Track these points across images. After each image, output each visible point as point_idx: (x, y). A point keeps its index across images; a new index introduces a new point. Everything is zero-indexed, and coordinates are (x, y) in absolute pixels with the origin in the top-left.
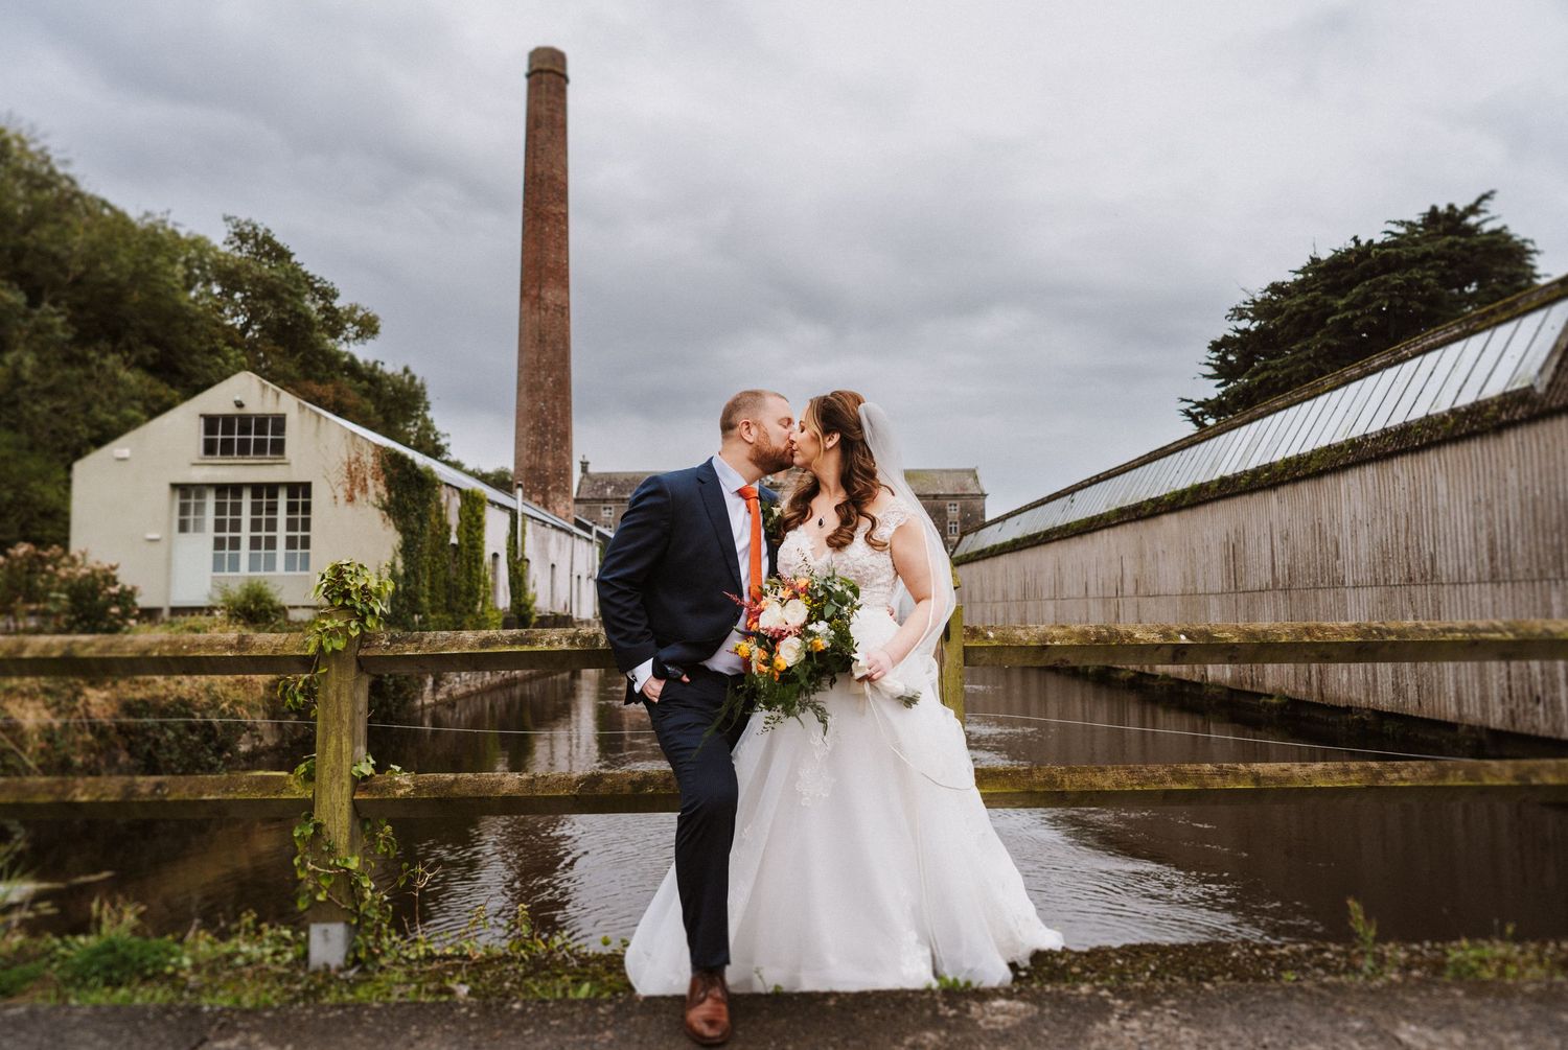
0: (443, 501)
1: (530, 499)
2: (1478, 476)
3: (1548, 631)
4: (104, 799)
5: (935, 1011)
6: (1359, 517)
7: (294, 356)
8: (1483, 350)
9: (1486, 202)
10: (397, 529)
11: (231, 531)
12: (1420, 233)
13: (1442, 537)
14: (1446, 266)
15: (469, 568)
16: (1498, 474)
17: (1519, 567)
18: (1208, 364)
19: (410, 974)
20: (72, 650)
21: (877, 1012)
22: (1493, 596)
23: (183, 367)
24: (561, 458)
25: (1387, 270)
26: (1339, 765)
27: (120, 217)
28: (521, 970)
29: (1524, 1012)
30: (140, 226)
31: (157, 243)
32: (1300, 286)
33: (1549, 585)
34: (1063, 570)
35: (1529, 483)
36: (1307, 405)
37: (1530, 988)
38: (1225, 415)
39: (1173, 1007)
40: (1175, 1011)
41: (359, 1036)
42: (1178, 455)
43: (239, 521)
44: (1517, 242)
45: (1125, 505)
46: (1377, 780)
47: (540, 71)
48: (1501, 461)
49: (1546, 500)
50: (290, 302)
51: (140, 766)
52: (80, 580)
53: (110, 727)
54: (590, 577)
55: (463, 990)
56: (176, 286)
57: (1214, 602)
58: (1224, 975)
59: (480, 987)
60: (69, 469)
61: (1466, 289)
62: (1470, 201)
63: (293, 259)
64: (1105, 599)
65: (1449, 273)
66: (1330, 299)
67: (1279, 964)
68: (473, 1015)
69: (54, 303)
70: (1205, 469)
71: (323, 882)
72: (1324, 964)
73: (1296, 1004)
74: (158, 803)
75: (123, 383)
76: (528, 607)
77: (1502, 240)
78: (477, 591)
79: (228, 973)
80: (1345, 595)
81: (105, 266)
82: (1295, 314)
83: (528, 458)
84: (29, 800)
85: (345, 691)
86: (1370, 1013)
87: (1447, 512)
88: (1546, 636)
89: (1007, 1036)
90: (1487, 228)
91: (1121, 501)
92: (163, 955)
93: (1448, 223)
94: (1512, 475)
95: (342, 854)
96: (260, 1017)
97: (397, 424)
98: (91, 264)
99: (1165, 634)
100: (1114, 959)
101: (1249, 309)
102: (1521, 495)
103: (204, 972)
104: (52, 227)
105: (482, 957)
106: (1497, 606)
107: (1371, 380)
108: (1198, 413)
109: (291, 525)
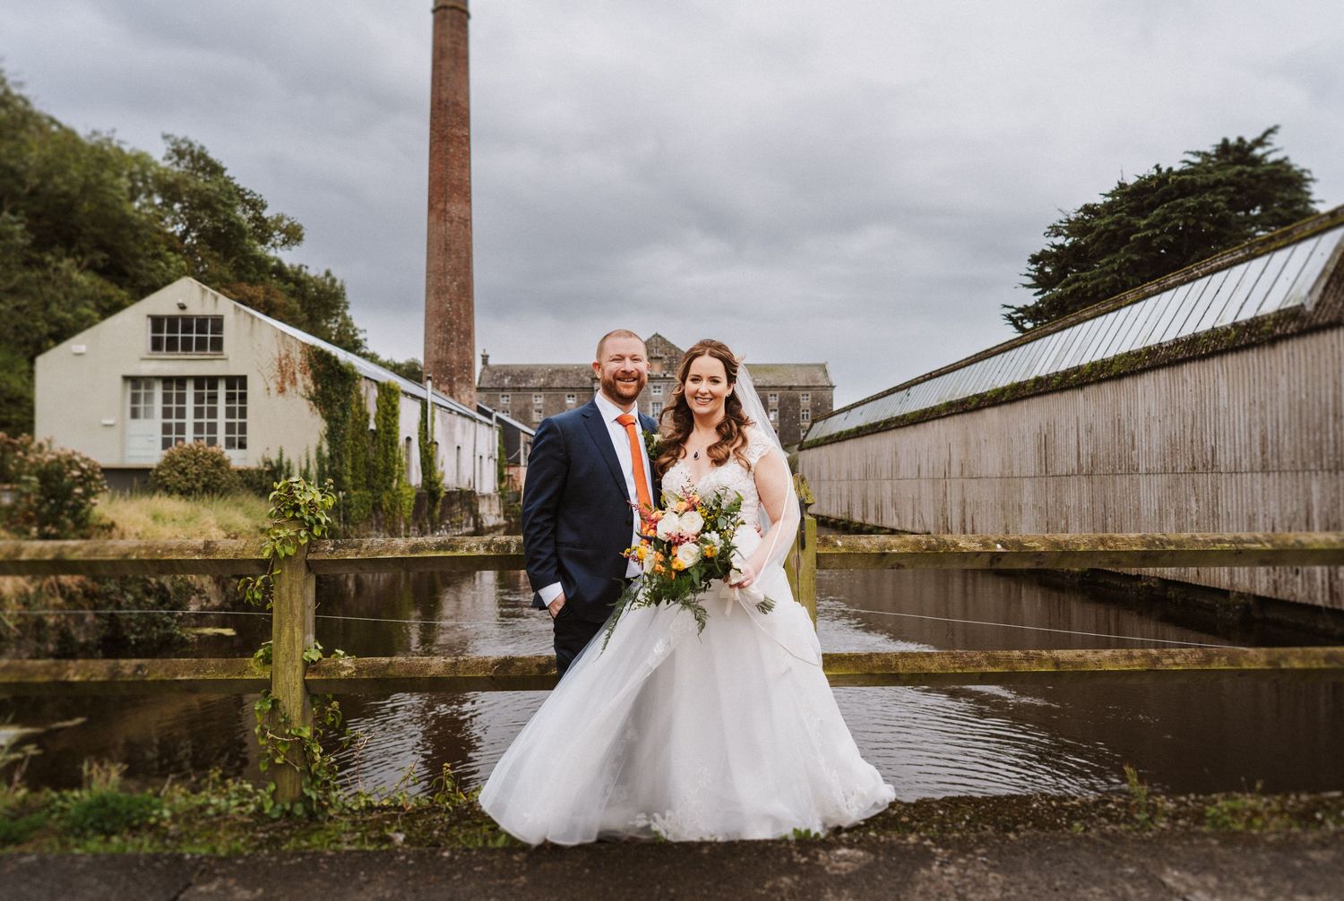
0: (363, 392)
1: (438, 389)
2: (1254, 380)
3: (1299, 542)
4: (93, 679)
5: (791, 858)
6: (1153, 415)
7: (228, 261)
8: (1263, 272)
9: (1271, 136)
10: (323, 417)
11: (177, 417)
12: (1213, 162)
13: (1222, 433)
14: (1235, 192)
15: (386, 450)
16: (1271, 380)
17: (1286, 460)
18: (1027, 275)
19: (354, 823)
20: (63, 553)
21: (743, 859)
22: (1263, 484)
23: (130, 270)
24: (464, 353)
25: (1184, 194)
26: (1124, 651)
27: (70, 134)
28: (446, 820)
29: (1264, 858)
30: (89, 142)
31: (104, 158)
32: (1109, 208)
33: (1310, 477)
34: (900, 454)
35: (1297, 389)
36: (1112, 316)
37: (1271, 838)
38: (1041, 320)
39: (983, 855)
40: (985, 859)
41: (317, 881)
42: (999, 356)
43: (184, 409)
44: (1296, 172)
45: (954, 399)
46: (1155, 664)
47: (445, 7)
48: (1274, 369)
49: (1310, 404)
50: (224, 212)
51: (104, 625)
52: (47, 466)
53: (78, 592)
54: (490, 457)
55: (400, 837)
56: (122, 198)
57: (1028, 485)
58: (1025, 823)
59: (413, 835)
60: (32, 361)
61: (1251, 212)
62: (1257, 134)
63: (226, 174)
64: (935, 480)
65: (1238, 197)
66: (1133, 220)
67: (1071, 813)
68: (411, 862)
69: (13, 212)
70: (1023, 370)
71: (281, 749)
72: (1107, 814)
73: (1083, 853)
74: (138, 682)
75: (76, 284)
76: (437, 484)
77: (1284, 170)
78: (393, 470)
79: (202, 822)
80: (1138, 481)
81: (58, 180)
82: (1103, 233)
83: (436, 352)
84: (30, 680)
85: (296, 588)
86: (1142, 860)
87: (1227, 411)
88: (1298, 547)
89: (849, 880)
90: (1271, 158)
91: (950, 395)
92: (147, 808)
93: (1237, 154)
94: (1283, 381)
95: (296, 725)
96: (234, 864)
97: (320, 321)
98: (46, 176)
99: (984, 543)
100: (937, 809)
101: (1065, 228)
102: (1289, 399)
103: (181, 821)
104: (11, 144)
105: (413, 808)
106: (1266, 492)
107: (1167, 295)
108: (1018, 318)
109: (230, 413)
